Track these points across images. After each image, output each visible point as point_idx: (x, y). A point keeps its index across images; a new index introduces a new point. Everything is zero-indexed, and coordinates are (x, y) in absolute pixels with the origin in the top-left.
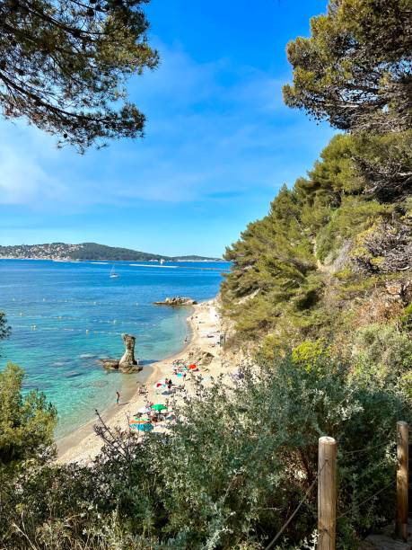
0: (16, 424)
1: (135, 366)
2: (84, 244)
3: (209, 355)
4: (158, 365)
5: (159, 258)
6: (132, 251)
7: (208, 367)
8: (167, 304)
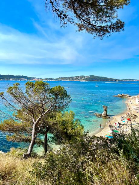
0: (72, 129)
1: (107, 116)
2: (90, 76)
3: (135, 115)
4: (115, 117)
5: (116, 80)
6: (106, 78)
7: (135, 120)
8: (119, 96)
